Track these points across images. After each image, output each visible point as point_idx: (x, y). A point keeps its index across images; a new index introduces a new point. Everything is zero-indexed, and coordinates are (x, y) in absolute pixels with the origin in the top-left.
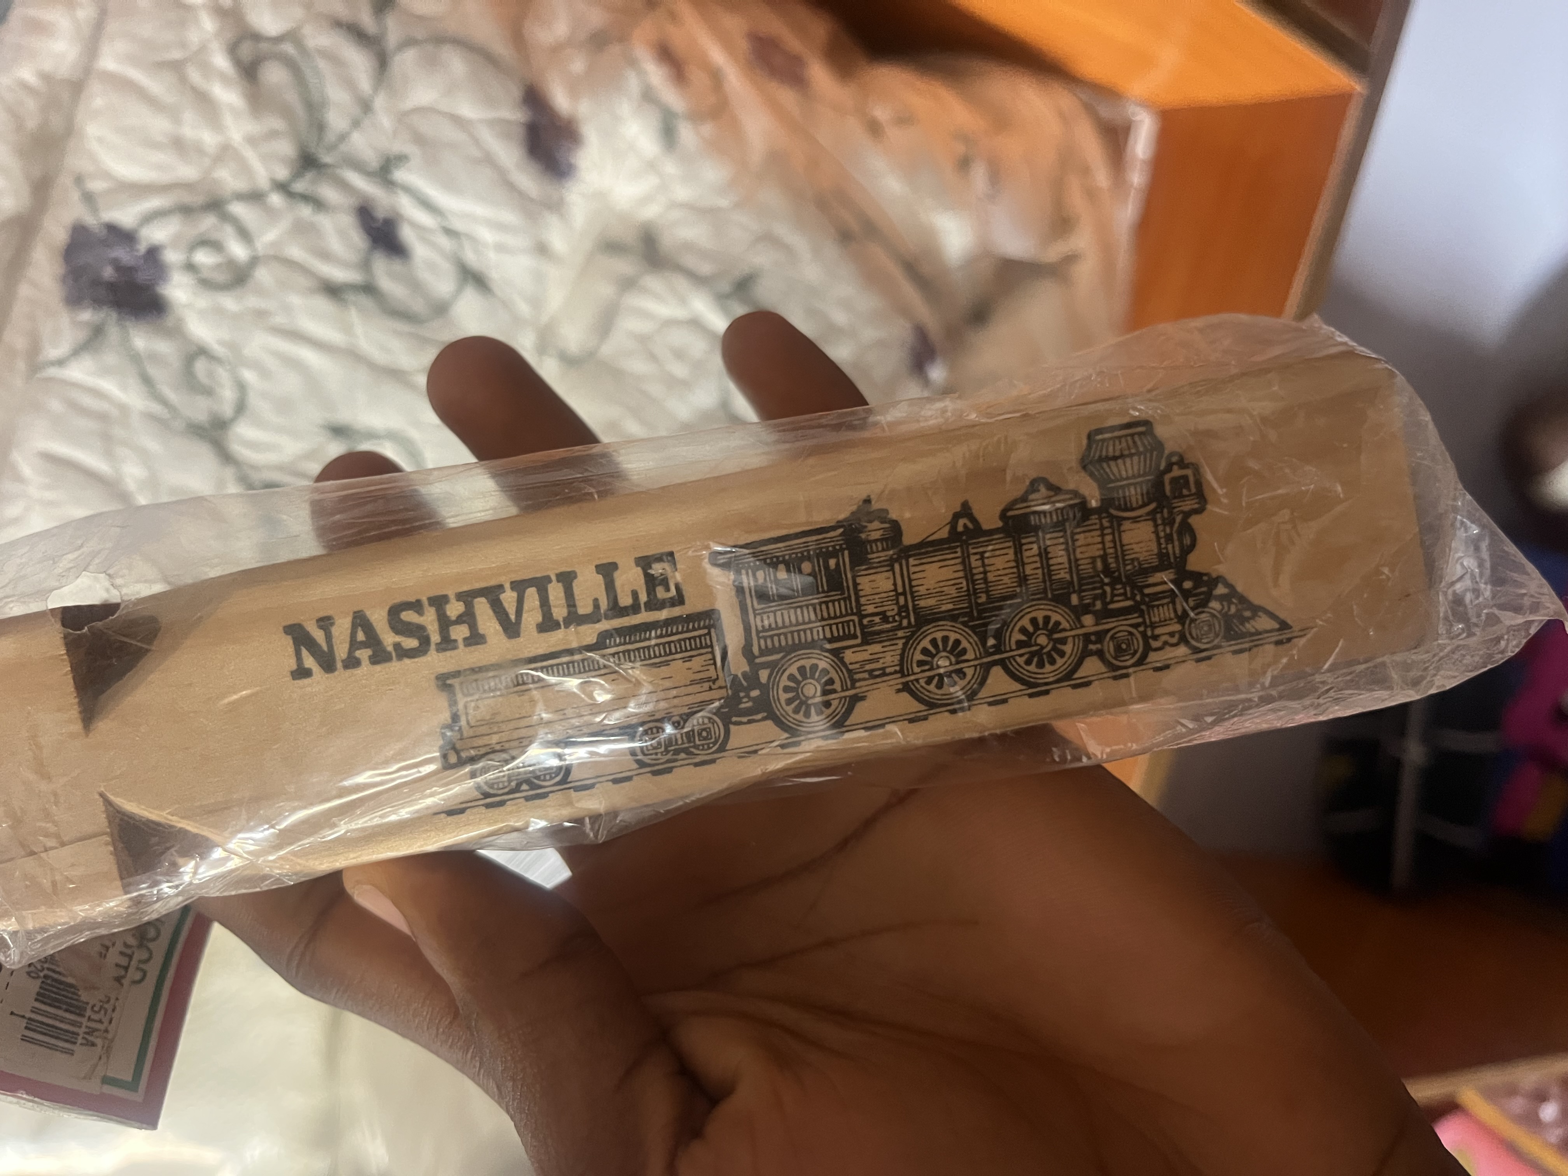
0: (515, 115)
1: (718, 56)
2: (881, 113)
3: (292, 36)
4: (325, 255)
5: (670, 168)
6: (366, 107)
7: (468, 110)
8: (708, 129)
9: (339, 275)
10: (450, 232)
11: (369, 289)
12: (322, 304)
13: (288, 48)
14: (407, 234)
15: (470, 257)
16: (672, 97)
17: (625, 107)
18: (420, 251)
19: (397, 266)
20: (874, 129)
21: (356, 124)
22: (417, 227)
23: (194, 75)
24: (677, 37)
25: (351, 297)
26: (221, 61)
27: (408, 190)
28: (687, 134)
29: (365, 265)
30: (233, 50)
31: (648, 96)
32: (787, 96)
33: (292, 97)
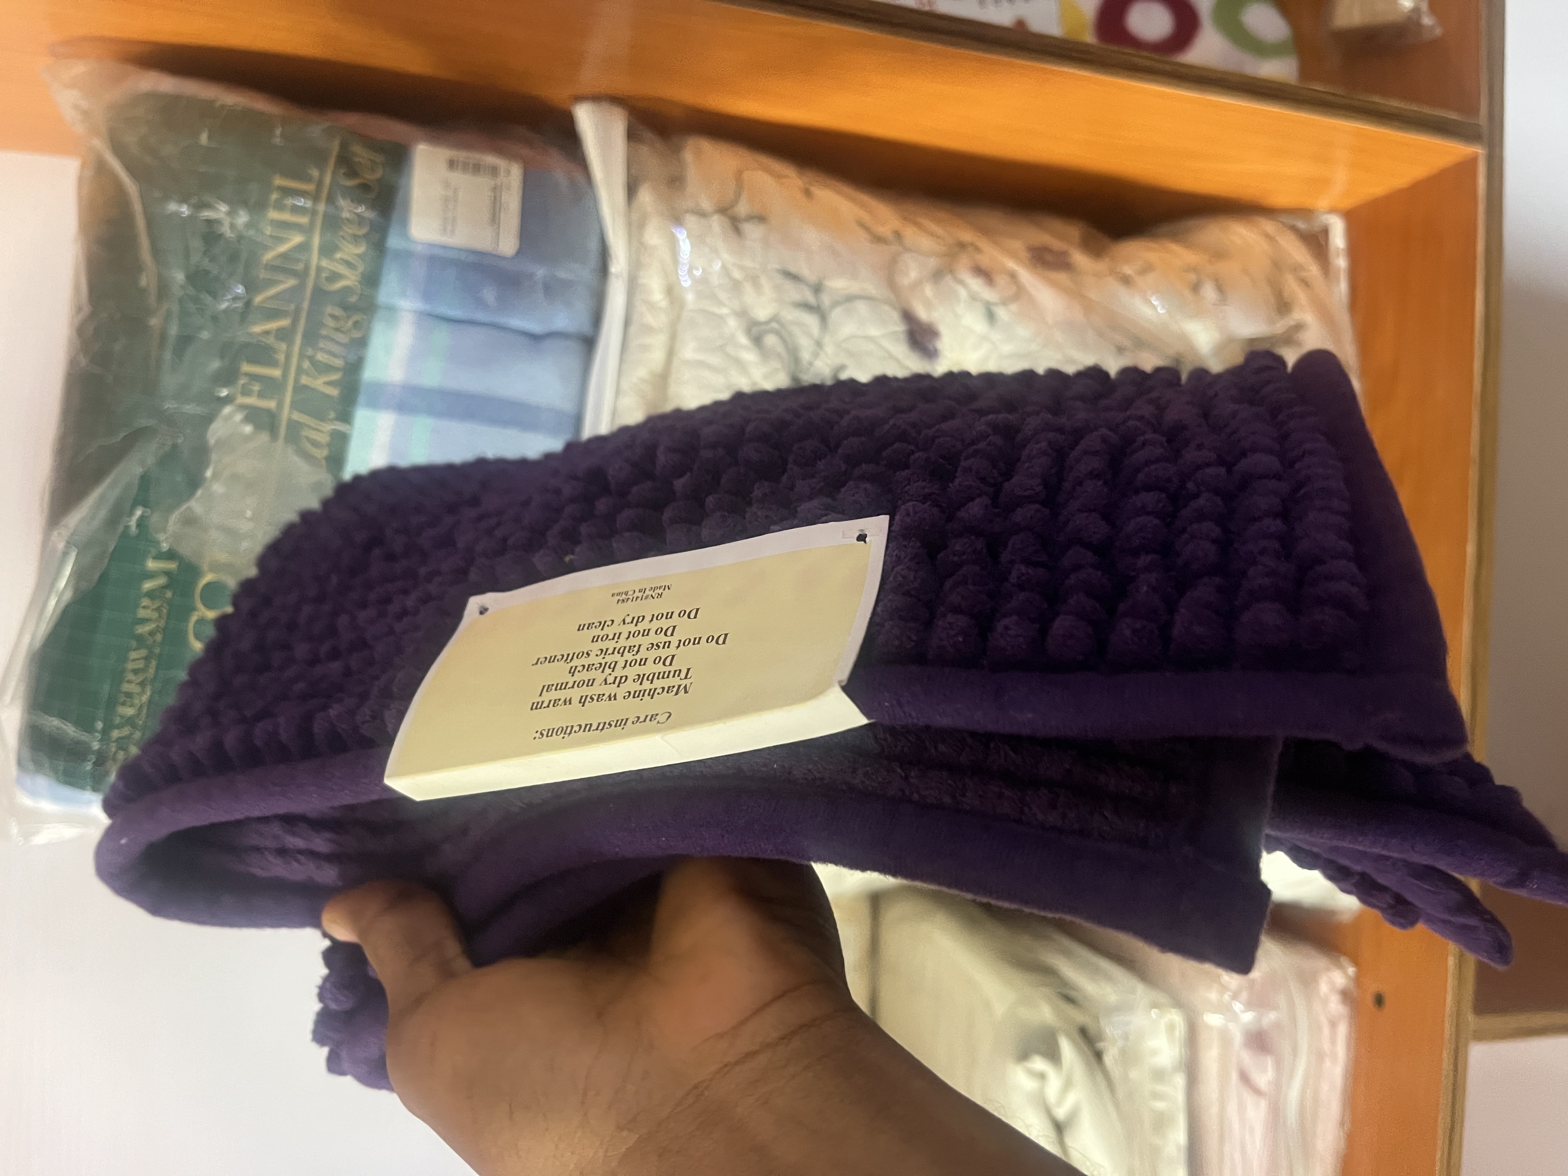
0: (900, 327)
1: (1011, 264)
2: (1128, 270)
3: (775, 318)
5: (996, 336)
6: (819, 344)
7: (874, 331)
8: (1014, 307)
13: (774, 325)
16: (988, 294)
17: (960, 309)
20: (1126, 281)
21: (816, 355)
23: (730, 350)
24: (984, 260)
26: (743, 340)
28: (1002, 313)
30: (748, 331)
31: (974, 298)
32: (1062, 277)
33: (780, 349)
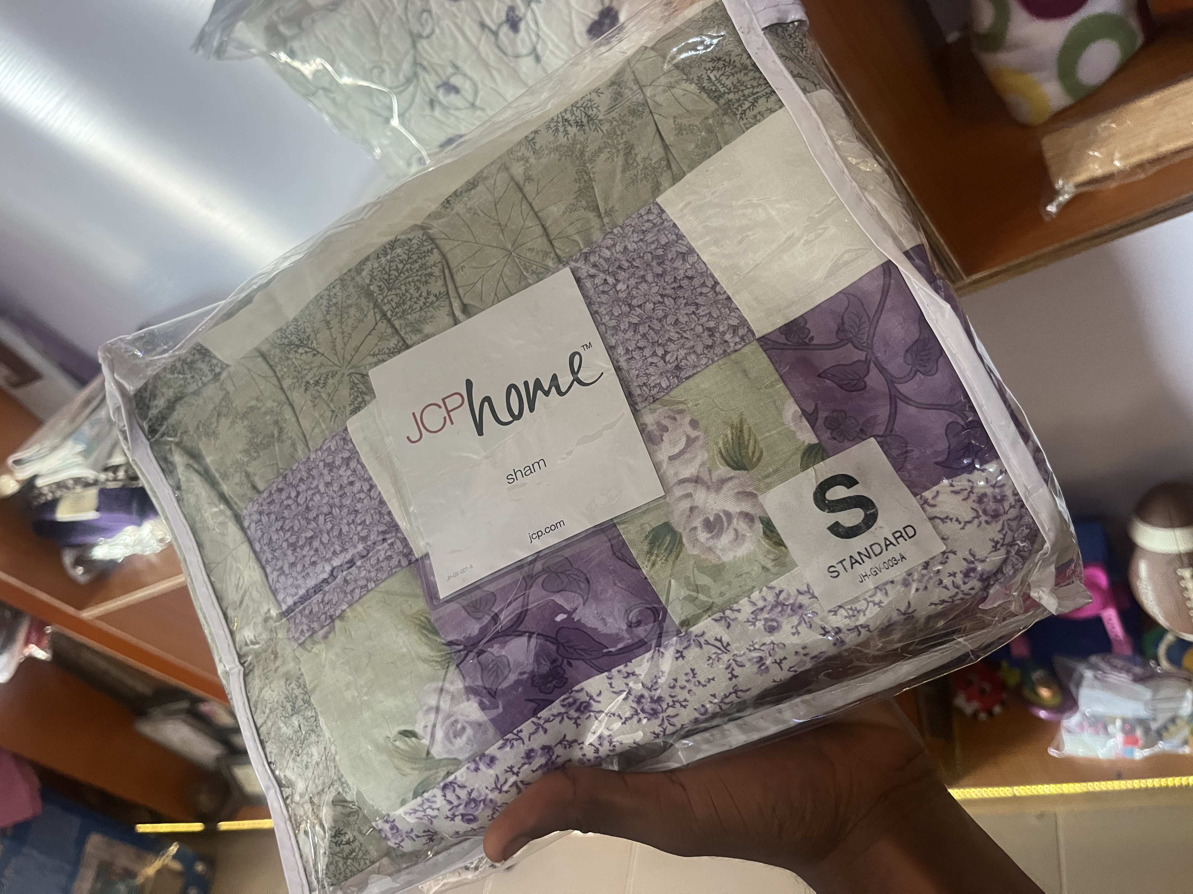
4: (489, 14)
9: (488, 22)
10: (538, 36)
11: (496, 34)
12: (477, 28)
14: (522, 26)
15: (539, 48)
18: (522, 33)
19: (511, 33)
22: (527, 24)
25: (487, 31)
27: (533, 12)
29: (500, 26)
